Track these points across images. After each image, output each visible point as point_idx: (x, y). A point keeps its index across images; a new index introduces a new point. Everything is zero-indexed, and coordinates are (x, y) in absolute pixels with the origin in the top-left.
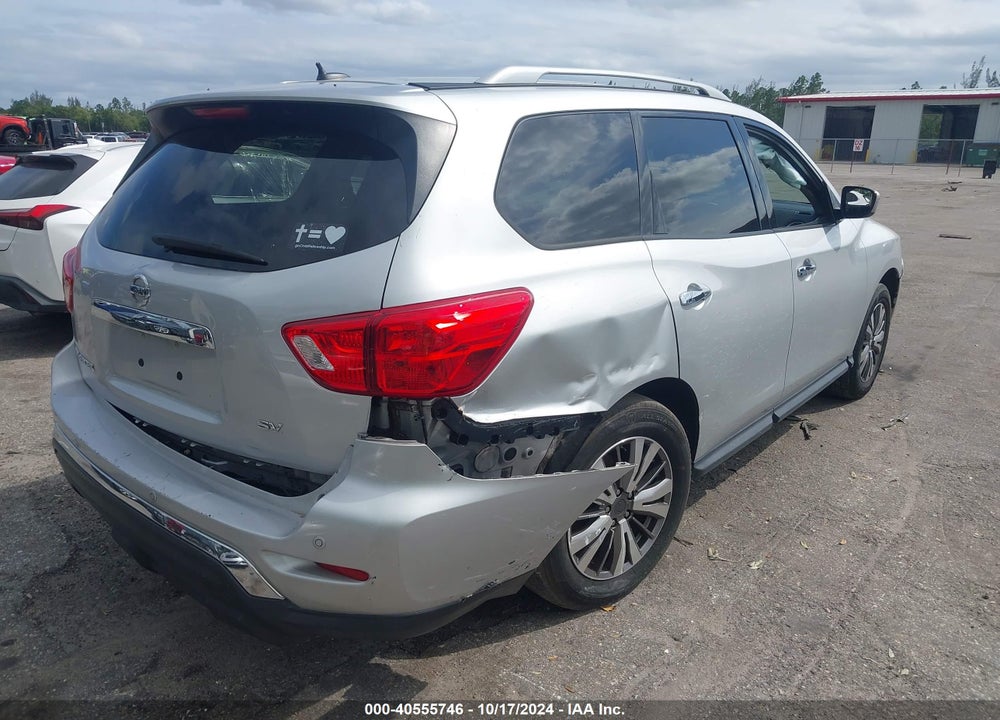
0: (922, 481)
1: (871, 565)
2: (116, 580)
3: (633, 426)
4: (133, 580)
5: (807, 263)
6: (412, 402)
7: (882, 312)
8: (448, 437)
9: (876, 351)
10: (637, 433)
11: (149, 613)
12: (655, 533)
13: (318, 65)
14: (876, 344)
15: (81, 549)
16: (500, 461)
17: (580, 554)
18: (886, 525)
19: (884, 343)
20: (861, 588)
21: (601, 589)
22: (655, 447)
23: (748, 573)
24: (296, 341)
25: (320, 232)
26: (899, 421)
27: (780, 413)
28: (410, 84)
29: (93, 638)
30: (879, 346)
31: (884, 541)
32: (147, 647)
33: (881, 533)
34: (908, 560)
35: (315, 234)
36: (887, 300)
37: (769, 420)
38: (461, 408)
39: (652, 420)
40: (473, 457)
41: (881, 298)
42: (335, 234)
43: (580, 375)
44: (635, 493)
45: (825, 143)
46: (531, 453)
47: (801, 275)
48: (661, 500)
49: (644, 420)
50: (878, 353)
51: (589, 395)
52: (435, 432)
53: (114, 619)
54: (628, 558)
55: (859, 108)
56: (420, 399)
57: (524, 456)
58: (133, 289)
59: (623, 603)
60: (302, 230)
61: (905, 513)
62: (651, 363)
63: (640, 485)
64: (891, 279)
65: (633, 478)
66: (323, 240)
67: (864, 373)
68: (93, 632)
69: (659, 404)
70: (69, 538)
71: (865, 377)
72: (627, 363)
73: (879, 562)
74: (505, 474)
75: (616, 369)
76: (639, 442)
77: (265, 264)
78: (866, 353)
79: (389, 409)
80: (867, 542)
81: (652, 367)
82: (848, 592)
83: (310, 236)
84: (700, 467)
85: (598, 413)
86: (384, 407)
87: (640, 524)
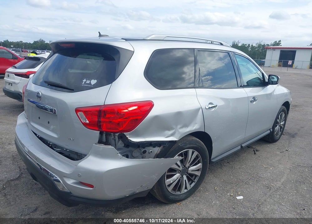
0: (290, 170)
1: (267, 196)
2: (31, 184)
3: (188, 146)
4: (36, 184)
5: (254, 98)
6: (112, 134)
7: (284, 115)
8: (123, 145)
9: (281, 128)
10: (190, 148)
11: (38, 194)
12: (196, 180)
13: (99, 32)
14: (281, 125)
15: (23, 174)
16: (141, 154)
17: (169, 185)
18: (275, 183)
19: (284, 125)
20: (262, 203)
21: (177, 197)
22: (196, 153)
23: (226, 196)
24: (79, 113)
25: (90, 81)
26: (287, 150)
27: (243, 145)
28: (122, 39)
29: (20, 201)
30: (283, 126)
31: (273, 189)
32: (35, 204)
33: (273, 186)
34: (280, 195)
35: (88, 82)
36: (285, 111)
37: (239, 147)
38: (127, 136)
39: (195, 144)
40: (132, 152)
41: (283, 111)
42: (94, 82)
43: (169, 129)
44: (189, 167)
45: (279, 62)
46: (151, 152)
47: (251, 102)
48: (198, 170)
49: (192, 144)
50: (282, 128)
51: (172, 135)
52: (119, 143)
53: (28, 195)
54: (186, 188)
55: (292, 51)
56: (115, 133)
57: (149, 153)
58: (37, 96)
59: (184, 202)
60: (84, 81)
61: (283, 180)
62: (194, 126)
63: (191, 165)
64: (287, 105)
65: (188, 162)
66: (90, 83)
67: (277, 134)
68: (20, 199)
69: (198, 139)
70: (20, 170)
71: (277, 136)
72: (186, 126)
73: (270, 195)
74: (143, 158)
75: (182, 127)
76: (191, 151)
77: (73, 90)
78: (277, 128)
79: (106, 136)
80: (268, 188)
81: (194, 128)
82: (258, 204)
83: (87, 82)
84: (213, 161)
85: (175, 141)
86: (104, 135)
87: (191, 177)
